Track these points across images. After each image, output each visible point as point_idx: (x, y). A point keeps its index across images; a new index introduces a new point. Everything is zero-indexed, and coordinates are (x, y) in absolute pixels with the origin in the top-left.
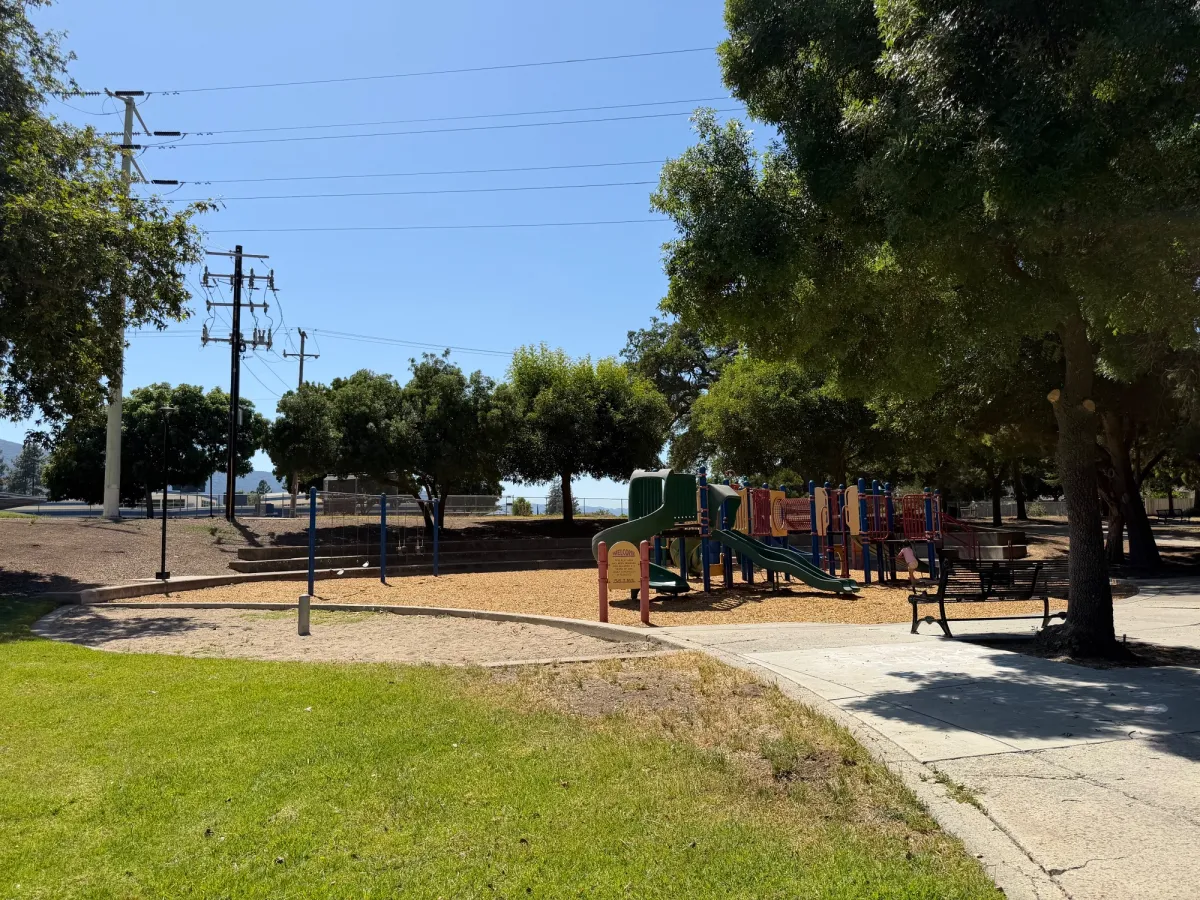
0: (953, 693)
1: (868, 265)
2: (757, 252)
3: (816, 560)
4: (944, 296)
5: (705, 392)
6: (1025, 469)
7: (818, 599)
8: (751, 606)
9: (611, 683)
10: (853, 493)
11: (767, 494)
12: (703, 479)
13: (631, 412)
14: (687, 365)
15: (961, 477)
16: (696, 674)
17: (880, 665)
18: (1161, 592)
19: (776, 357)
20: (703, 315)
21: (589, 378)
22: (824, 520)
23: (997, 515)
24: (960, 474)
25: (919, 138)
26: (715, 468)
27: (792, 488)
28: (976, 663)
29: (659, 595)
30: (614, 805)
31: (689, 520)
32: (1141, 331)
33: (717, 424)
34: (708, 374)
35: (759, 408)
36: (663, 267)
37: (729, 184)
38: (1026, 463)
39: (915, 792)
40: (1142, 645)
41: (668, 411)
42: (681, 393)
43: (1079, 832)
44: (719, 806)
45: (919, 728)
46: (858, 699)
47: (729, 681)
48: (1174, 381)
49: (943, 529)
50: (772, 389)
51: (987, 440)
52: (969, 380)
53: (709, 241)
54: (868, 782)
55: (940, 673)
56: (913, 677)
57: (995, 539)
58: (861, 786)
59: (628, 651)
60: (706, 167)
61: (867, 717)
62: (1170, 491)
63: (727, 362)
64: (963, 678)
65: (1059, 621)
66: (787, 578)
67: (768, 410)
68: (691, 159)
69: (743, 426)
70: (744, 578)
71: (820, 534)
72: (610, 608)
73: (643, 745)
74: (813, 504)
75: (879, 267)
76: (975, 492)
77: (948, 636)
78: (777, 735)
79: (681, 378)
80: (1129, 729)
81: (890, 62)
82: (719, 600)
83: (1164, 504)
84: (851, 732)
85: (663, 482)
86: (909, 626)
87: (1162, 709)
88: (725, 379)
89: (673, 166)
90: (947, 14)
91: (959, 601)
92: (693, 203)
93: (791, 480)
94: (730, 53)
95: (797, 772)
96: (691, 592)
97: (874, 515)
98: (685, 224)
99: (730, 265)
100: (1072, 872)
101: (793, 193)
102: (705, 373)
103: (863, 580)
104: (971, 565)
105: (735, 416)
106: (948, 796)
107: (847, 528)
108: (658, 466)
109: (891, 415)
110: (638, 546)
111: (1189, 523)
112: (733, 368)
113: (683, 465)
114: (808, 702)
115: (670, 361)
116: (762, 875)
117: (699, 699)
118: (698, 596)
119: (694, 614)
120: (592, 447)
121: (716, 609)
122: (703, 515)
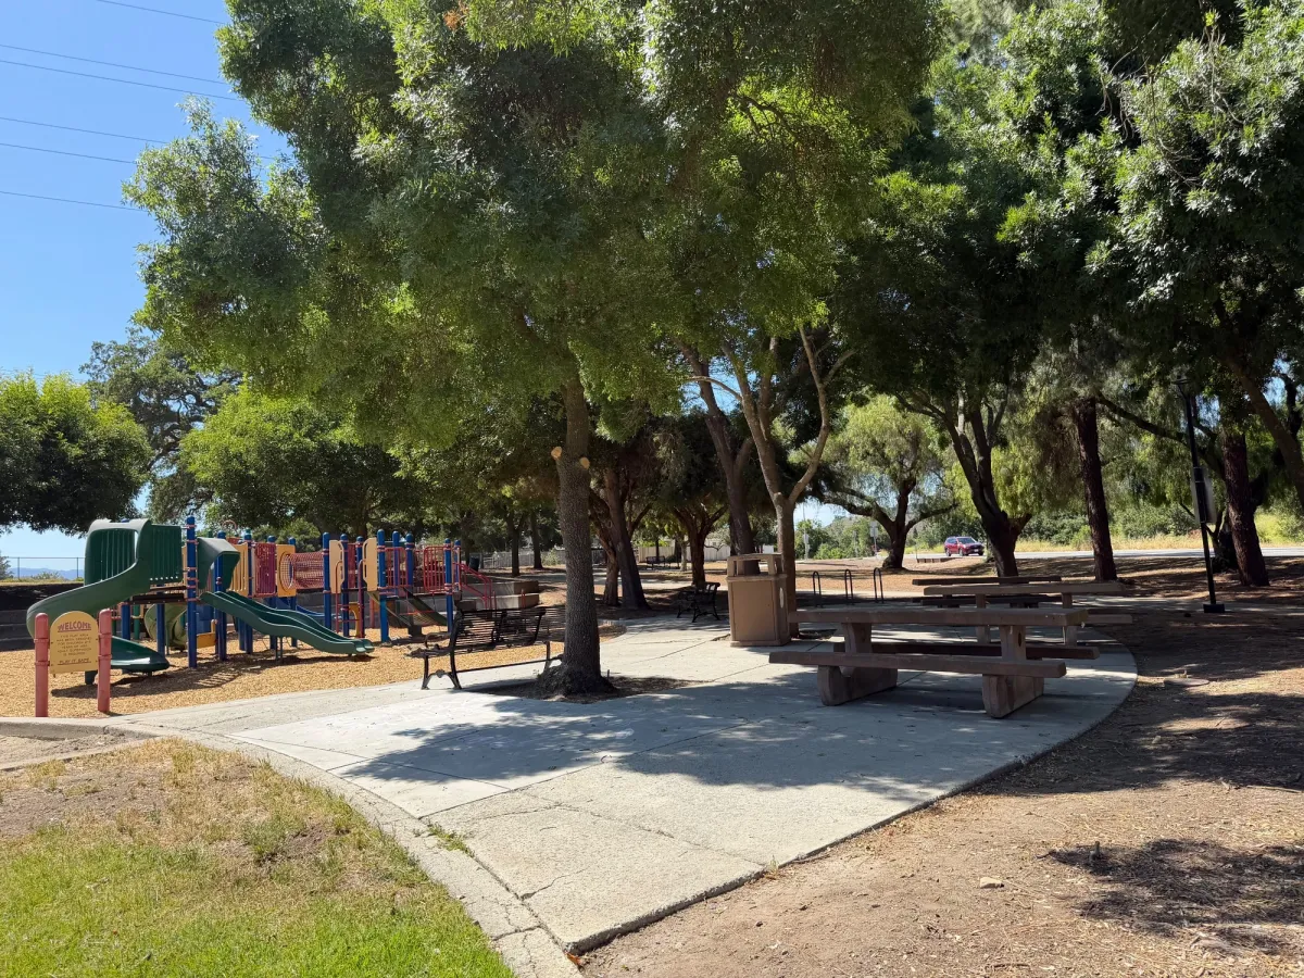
0: (455, 744)
1: (387, 305)
2: (259, 272)
3: (329, 621)
4: (464, 347)
5: (199, 426)
6: (541, 520)
7: (327, 663)
8: (247, 679)
9: (48, 791)
10: (372, 546)
11: (273, 549)
12: (191, 532)
13: (94, 446)
14: (176, 391)
15: (485, 528)
16: (168, 764)
17: (386, 726)
18: (642, 630)
19: (280, 393)
20: (191, 335)
21: (31, 400)
22: (339, 577)
23: (516, 564)
24: (484, 525)
25: (434, 184)
26: (211, 516)
27: (306, 541)
28: (481, 712)
29: (127, 676)
30: (41, 936)
31: (170, 581)
32: (629, 398)
33: (215, 466)
34: (204, 404)
35: (269, 451)
36: (139, 272)
37: (226, 189)
38: (543, 514)
39: (407, 848)
40: (622, 678)
41: (147, 447)
42: (168, 425)
43: (550, 855)
44: (187, 906)
45: (419, 784)
46: (359, 764)
47: (211, 767)
48: (658, 444)
49: (463, 580)
50: (283, 428)
51: (507, 491)
52: (491, 432)
53: (200, 250)
54: (360, 848)
55: (446, 726)
56: (418, 733)
57: (512, 588)
58: (353, 853)
59: (76, 749)
60: (197, 165)
61: (366, 782)
62: (657, 540)
63: (229, 392)
64: (465, 728)
65: (557, 663)
66: (294, 644)
67: (279, 451)
68: (179, 152)
69: (247, 468)
70: (242, 648)
71: (333, 591)
72: (51, 699)
73: (90, 858)
74: (327, 558)
75: (399, 309)
76: (498, 543)
77: (458, 688)
78: (264, 817)
79: (167, 408)
80: (601, 754)
81: (406, 100)
82: (208, 675)
83: (652, 552)
84: (347, 800)
85: (136, 536)
86: (420, 682)
87: (628, 733)
88: (225, 411)
89: (155, 155)
90: (462, 68)
91: (469, 652)
92: (181, 203)
93: (306, 533)
94: (231, 41)
95: (283, 852)
96: (171, 669)
97: (393, 569)
98: (168, 224)
99: (226, 282)
100: (540, 893)
101: (303, 215)
102: (200, 402)
103: (379, 639)
104: (486, 615)
105: (238, 456)
106: (439, 846)
107: (364, 584)
108: (132, 515)
109: (414, 463)
110: (96, 617)
111: (670, 568)
112: (237, 399)
113: (168, 514)
114: (302, 776)
115: (153, 384)
116: (231, 970)
117: (171, 793)
118: (180, 674)
119: (173, 695)
120: (31, 490)
121: (202, 687)
122: (189, 575)
